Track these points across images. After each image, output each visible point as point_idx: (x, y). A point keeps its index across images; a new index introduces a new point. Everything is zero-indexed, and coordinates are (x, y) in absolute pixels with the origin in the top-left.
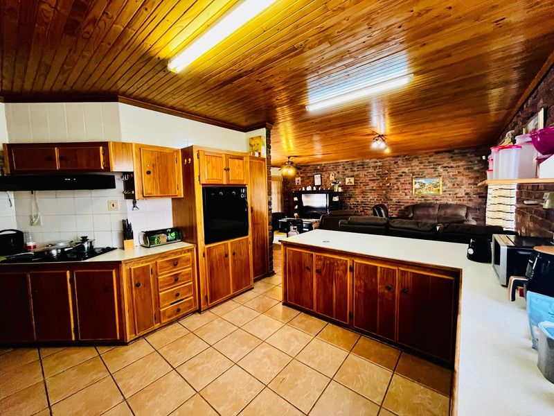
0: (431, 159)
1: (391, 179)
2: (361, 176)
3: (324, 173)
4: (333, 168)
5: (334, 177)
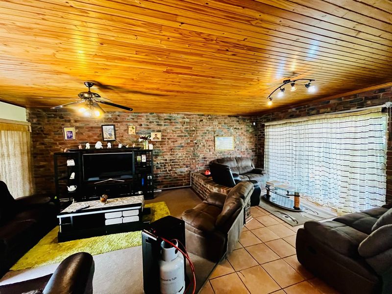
0: (226, 121)
1: (198, 136)
2: (169, 131)
3: (119, 124)
4: (133, 119)
5: (134, 130)
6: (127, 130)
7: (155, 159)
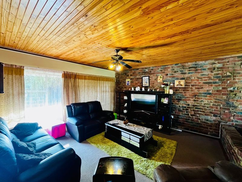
2: (193, 78)
3: (152, 75)
4: (161, 71)
5: (162, 79)
6: (156, 79)
7: (177, 103)
